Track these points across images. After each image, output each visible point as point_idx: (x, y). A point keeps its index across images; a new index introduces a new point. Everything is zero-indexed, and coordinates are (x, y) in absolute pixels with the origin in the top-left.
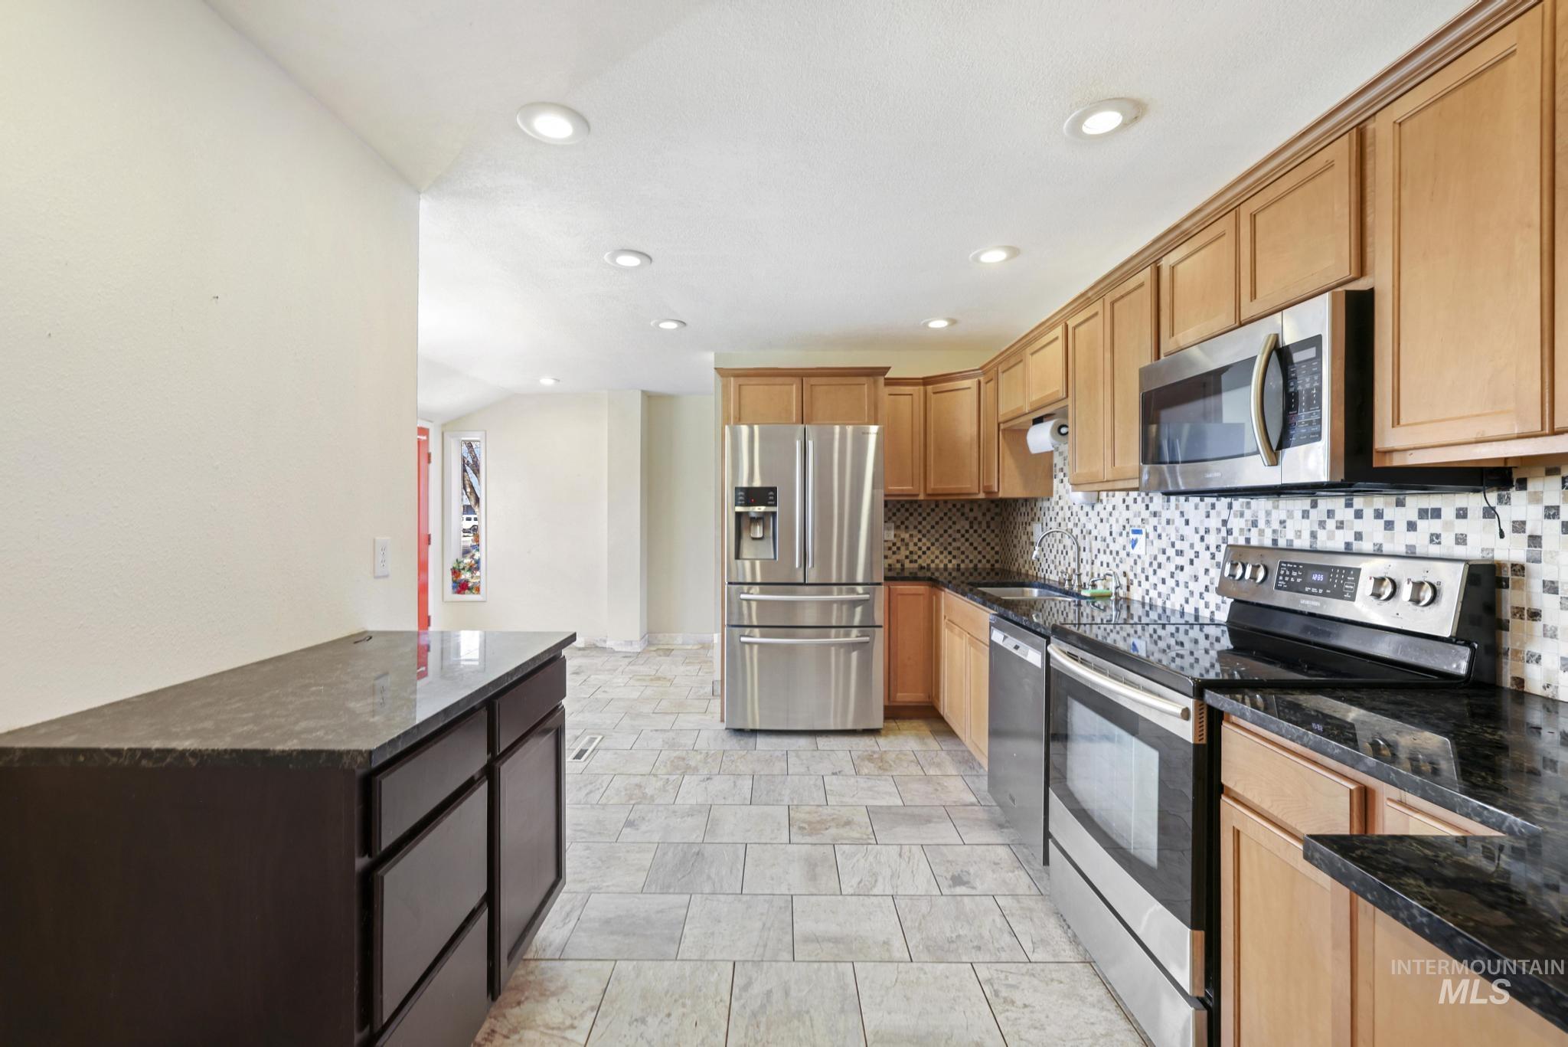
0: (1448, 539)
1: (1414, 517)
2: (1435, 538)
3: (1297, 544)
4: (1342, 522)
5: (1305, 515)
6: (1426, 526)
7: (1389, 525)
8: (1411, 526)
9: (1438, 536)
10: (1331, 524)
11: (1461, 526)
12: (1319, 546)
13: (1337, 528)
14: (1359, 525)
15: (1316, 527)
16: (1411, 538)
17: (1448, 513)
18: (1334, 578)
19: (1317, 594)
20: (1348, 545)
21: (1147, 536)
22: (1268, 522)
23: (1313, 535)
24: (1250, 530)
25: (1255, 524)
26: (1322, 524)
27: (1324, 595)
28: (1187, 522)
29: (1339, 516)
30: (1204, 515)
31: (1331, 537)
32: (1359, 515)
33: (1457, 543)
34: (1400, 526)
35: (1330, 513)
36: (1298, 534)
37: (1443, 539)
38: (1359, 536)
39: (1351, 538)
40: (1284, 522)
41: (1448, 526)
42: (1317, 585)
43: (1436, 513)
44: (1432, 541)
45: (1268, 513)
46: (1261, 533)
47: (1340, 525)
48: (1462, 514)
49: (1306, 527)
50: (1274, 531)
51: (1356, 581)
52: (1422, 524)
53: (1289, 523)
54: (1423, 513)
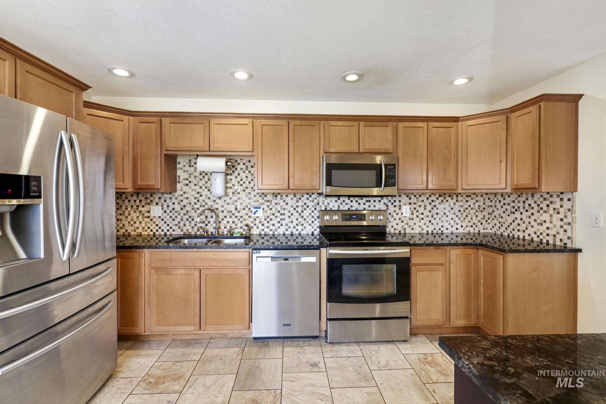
0: (372, 206)
1: (365, 202)
2: (369, 206)
3: (333, 209)
4: (347, 203)
5: (336, 201)
6: (367, 204)
7: (359, 204)
8: (364, 204)
9: (370, 206)
10: (344, 204)
11: (374, 204)
12: (340, 209)
13: (346, 205)
14: (351, 204)
15: (339, 204)
16: (364, 206)
17: (372, 201)
18: (359, 216)
19: (355, 221)
20: (349, 209)
21: (263, 209)
22: (323, 203)
23: (339, 206)
24: (316, 206)
25: (318, 204)
26: (341, 204)
27: (357, 220)
28: (287, 204)
29: (346, 202)
30: (296, 201)
31: (344, 207)
32: (352, 201)
33: (374, 207)
34: (362, 204)
35: (344, 201)
36: (334, 206)
37: (371, 206)
38: (352, 206)
39: (350, 207)
40: (329, 203)
41: (372, 204)
42: (354, 218)
43: (370, 201)
44: (369, 207)
45: (323, 201)
46: (321, 206)
47: (347, 204)
48: (375, 201)
49: (336, 205)
50: (325, 206)
51: (365, 216)
52: (366, 203)
53: (330, 204)
54: (367, 201)
